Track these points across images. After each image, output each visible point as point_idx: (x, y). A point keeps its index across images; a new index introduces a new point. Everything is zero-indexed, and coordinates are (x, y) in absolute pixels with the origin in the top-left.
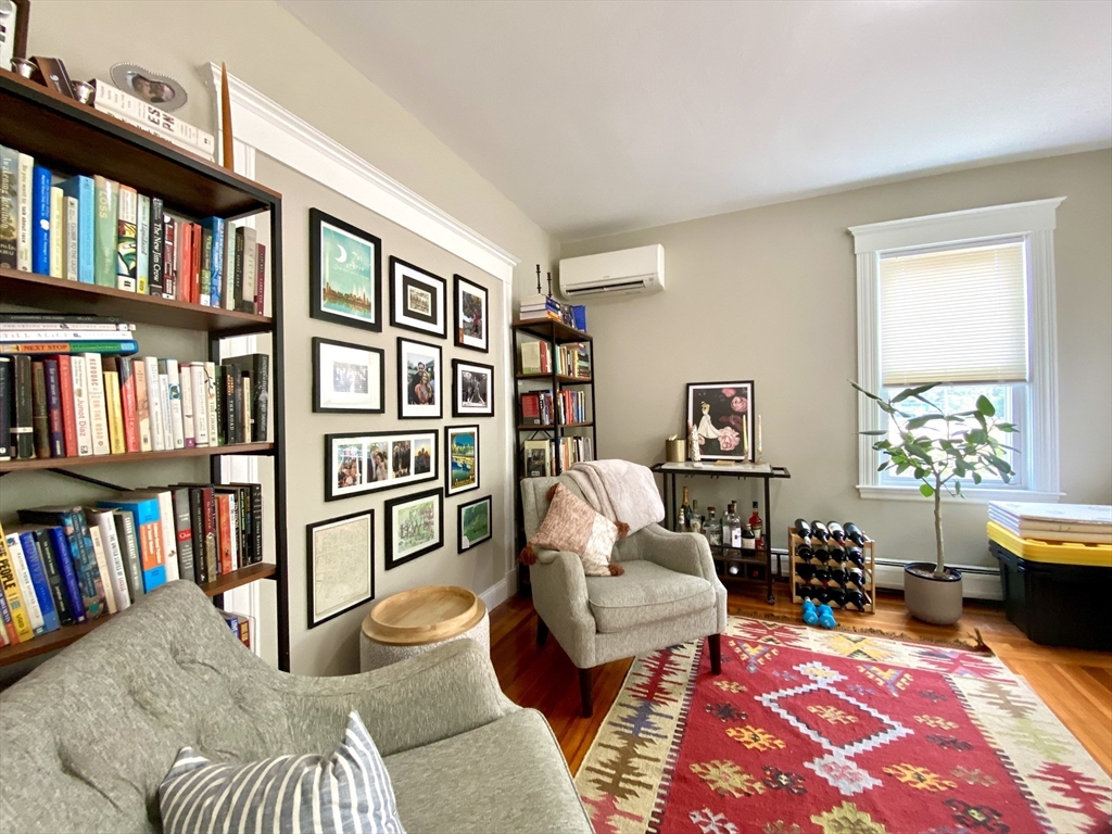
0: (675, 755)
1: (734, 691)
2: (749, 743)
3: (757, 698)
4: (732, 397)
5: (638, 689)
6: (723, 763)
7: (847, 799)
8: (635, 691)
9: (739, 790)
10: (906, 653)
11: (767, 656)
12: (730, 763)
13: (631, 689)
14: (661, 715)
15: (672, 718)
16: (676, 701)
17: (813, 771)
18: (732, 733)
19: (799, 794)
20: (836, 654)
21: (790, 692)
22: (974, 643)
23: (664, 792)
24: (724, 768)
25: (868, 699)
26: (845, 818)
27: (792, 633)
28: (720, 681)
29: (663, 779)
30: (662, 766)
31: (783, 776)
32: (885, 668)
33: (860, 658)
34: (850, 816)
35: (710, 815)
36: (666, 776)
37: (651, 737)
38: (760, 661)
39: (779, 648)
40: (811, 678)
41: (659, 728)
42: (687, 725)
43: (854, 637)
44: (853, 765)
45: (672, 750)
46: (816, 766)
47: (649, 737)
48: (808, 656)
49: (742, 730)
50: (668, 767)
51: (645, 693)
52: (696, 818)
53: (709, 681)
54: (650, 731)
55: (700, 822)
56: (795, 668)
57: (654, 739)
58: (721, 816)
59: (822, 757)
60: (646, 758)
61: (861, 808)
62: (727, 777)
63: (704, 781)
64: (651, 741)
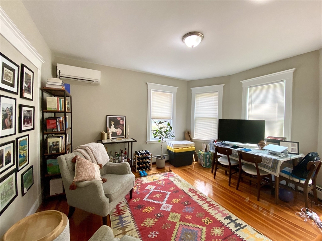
0: (136, 225)
1: (138, 201)
2: (148, 211)
3: (143, 200)
4: (120, 120)
5: (115, 214)
6: (147, 220)
7: (170, 212)
8: (114, 215)
9: (153, 223)
10: (161, 176)
11: (139, 188)
12: (148, 219)
13: (113, 215)
14: (126, 217)
15: (129, 216)
16: (127, 211)
17: (162, 210)
18: (144, 211)
19: (163, 216)
20: (151, 182)
21: (148, 195)
22: (169, 170)
23: (140, 236)
24: (148, 221)
25: (161, 189)
26: (172, 216)
27: (140, 180)
28: (133, 200)
29: (137, 233)
30: (135, 230)
31: (158, 215)
32: (160, 181)
33: (155, 181)
34: (172, 215)
35: (152, 233)
36: (138, 231)
37: (127, 224)
38: (138, 190)
39: (140, 185)
40: (150, 189)
41: (127, 221)
42: (133, 216)
43: (151, 176)
44: (167, 204)
45: (134, 224)
46: (162, 209)
47: (127, 225)
48: (147, 185)
49: (145, 209)
50: (137, 229)
51: (118, 213)
52: (150, 236)
53: (131, 201)
54: (126, 223)
55: (151, 236)
56: (146, 189)
57: (128, 224)
58: (154, 232)
59: (162, 206)
60: (130, 231)
61: (173, 212)
62: (149, 222)
63: (146, 226)
64: (128, 225)
